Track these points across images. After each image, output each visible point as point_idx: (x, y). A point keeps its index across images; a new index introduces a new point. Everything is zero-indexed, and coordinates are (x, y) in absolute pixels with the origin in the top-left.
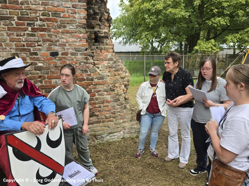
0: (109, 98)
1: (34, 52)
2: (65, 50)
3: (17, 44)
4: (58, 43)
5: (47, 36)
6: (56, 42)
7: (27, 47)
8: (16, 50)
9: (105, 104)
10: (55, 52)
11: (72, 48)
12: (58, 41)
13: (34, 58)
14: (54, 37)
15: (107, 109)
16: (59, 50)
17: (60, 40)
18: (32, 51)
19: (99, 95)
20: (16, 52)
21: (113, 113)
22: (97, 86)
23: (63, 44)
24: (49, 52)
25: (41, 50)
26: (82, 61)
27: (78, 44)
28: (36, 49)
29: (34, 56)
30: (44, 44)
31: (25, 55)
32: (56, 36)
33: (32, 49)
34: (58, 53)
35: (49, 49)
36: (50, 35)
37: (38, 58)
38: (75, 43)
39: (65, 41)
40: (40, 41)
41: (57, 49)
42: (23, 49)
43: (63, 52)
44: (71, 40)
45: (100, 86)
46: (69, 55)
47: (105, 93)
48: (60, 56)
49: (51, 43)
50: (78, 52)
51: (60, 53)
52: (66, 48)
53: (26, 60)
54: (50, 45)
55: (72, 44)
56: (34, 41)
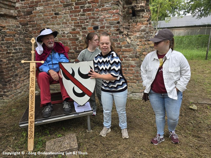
0: (134, 64)
1: (84, 27)
2: (102, 24)
3: (75, 22)
4: (98, 19)
5: (92, 14)
6: (97, 19)
7: (80, 24)
8: (75, 26)
9: (130, 68)
10: (96, 26)
11: (108, 23)
12: (98, 18)
13: (84, 31)
14: (96, 15)
15: (131, 72)
16: (99, 25)
17: (100, 17)
18: (83, 27)
19: (125, 60)
20: (74, 28)
21: (136, 76)
22: (124, 52)
23: (102, 20)
24: (93, 26)
25: (88, 25)
26: (114, 32)
27: (112, 19)
28: (85, 25)
29: (84, 30)
30: (90, 21)
31: (79, 30)
32: (97, 14)
33: (83, 25)
34: (98, 27)
35: (93, 24)
36: (93, 14)
37: (87, 31)
38: (110, 18)
39: (103, 17)
40: (88, 19)
41: (97, 24)
42: (78, 25)
43: (101, 26)
44: (107, 16)
45: (127, 53)
46: (105, 28)
47: (131, 59)
48: (99, 29)
49: (94, 19)
50: (112, 26)
51: (99, 27)
52: (103, 22)
53: (80, 33)
54: (93, 21)
55: (107, 19)
56: (84, 19)
